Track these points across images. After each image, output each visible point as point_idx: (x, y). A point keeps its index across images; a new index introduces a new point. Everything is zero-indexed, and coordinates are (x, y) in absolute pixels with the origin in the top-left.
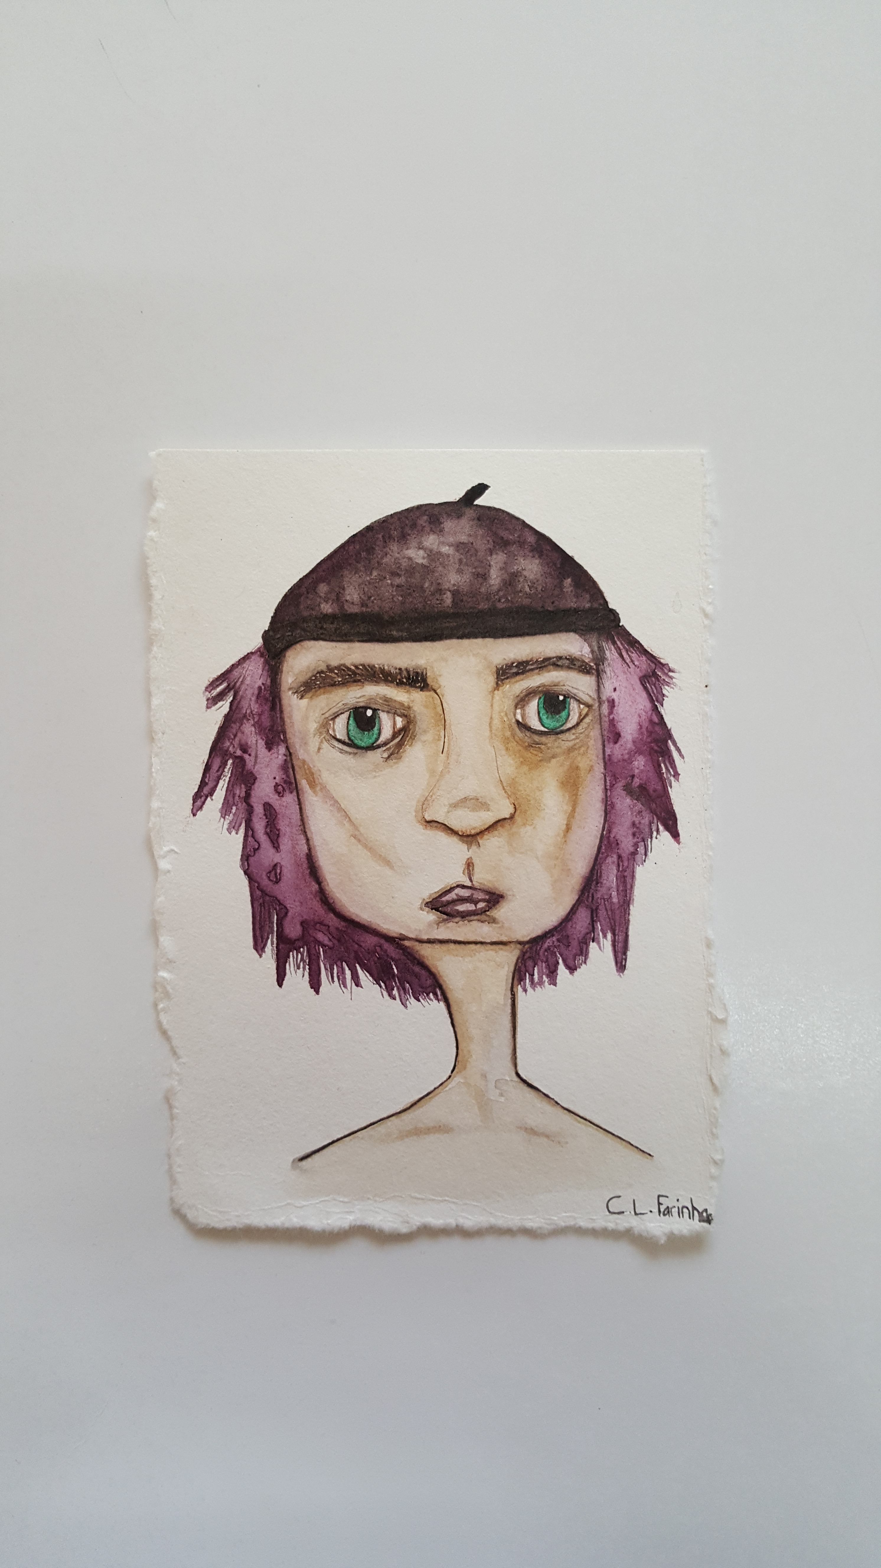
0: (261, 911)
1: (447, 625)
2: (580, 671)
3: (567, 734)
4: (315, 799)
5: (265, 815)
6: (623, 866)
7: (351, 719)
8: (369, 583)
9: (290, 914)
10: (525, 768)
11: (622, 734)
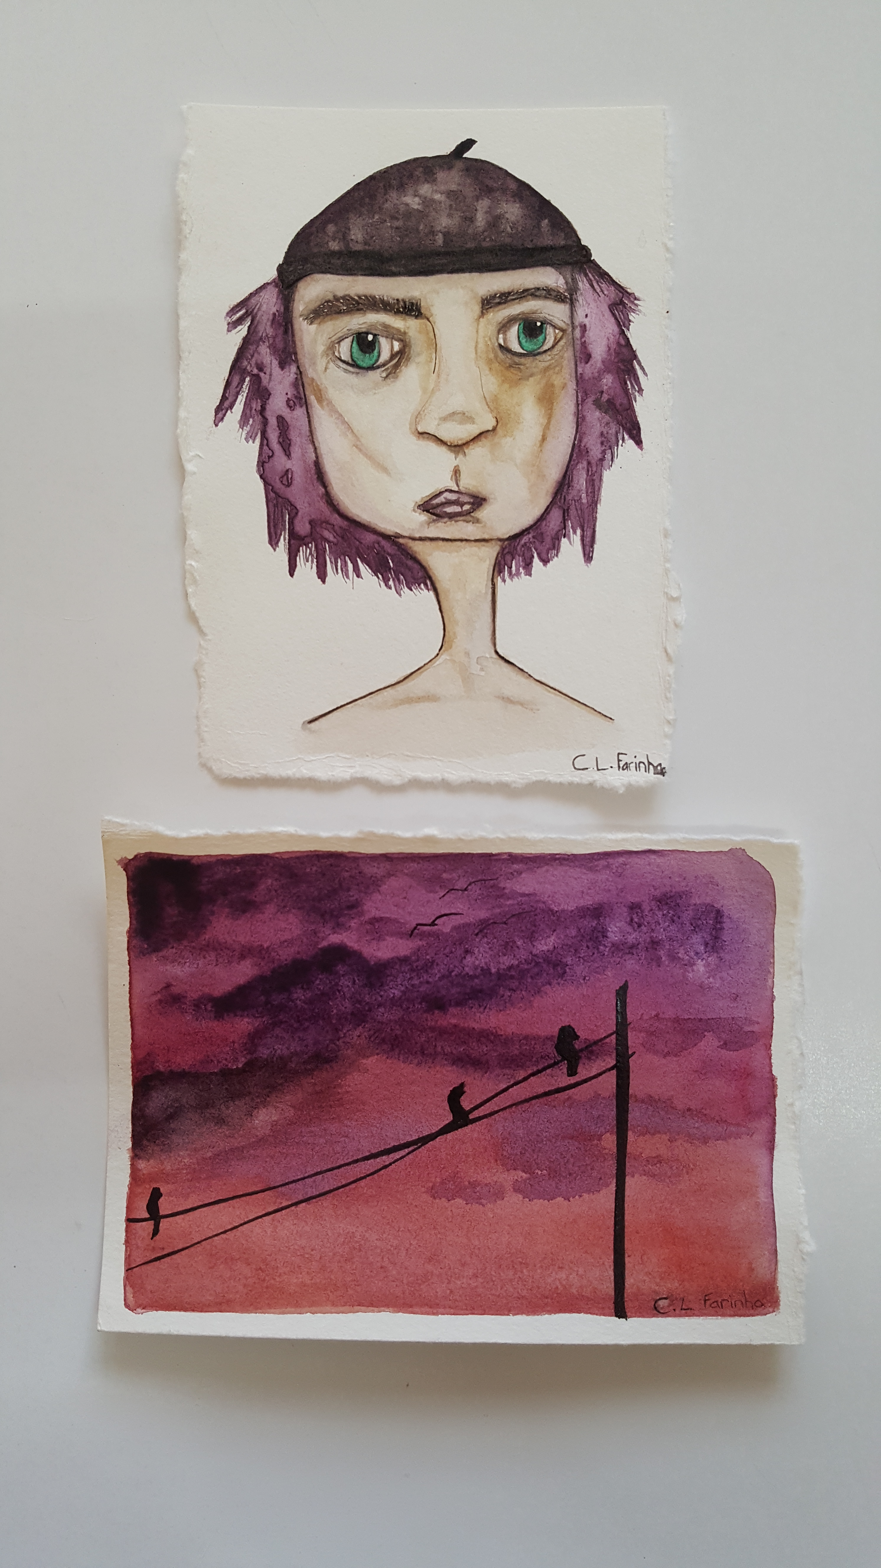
0: (275, 511)
1: (439, 261)
2: (556, 300)
3: (544, 356)
4: (322, 412)
5: (278, 426)
6: (592, 471)
7: (355, 343)
8: (372, 226)
9: (300, 514)
10: (506, 386)
11: (593, 356)
